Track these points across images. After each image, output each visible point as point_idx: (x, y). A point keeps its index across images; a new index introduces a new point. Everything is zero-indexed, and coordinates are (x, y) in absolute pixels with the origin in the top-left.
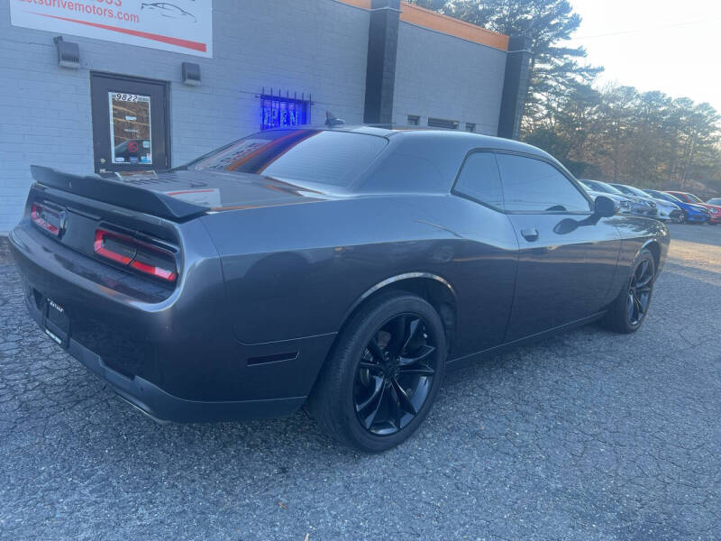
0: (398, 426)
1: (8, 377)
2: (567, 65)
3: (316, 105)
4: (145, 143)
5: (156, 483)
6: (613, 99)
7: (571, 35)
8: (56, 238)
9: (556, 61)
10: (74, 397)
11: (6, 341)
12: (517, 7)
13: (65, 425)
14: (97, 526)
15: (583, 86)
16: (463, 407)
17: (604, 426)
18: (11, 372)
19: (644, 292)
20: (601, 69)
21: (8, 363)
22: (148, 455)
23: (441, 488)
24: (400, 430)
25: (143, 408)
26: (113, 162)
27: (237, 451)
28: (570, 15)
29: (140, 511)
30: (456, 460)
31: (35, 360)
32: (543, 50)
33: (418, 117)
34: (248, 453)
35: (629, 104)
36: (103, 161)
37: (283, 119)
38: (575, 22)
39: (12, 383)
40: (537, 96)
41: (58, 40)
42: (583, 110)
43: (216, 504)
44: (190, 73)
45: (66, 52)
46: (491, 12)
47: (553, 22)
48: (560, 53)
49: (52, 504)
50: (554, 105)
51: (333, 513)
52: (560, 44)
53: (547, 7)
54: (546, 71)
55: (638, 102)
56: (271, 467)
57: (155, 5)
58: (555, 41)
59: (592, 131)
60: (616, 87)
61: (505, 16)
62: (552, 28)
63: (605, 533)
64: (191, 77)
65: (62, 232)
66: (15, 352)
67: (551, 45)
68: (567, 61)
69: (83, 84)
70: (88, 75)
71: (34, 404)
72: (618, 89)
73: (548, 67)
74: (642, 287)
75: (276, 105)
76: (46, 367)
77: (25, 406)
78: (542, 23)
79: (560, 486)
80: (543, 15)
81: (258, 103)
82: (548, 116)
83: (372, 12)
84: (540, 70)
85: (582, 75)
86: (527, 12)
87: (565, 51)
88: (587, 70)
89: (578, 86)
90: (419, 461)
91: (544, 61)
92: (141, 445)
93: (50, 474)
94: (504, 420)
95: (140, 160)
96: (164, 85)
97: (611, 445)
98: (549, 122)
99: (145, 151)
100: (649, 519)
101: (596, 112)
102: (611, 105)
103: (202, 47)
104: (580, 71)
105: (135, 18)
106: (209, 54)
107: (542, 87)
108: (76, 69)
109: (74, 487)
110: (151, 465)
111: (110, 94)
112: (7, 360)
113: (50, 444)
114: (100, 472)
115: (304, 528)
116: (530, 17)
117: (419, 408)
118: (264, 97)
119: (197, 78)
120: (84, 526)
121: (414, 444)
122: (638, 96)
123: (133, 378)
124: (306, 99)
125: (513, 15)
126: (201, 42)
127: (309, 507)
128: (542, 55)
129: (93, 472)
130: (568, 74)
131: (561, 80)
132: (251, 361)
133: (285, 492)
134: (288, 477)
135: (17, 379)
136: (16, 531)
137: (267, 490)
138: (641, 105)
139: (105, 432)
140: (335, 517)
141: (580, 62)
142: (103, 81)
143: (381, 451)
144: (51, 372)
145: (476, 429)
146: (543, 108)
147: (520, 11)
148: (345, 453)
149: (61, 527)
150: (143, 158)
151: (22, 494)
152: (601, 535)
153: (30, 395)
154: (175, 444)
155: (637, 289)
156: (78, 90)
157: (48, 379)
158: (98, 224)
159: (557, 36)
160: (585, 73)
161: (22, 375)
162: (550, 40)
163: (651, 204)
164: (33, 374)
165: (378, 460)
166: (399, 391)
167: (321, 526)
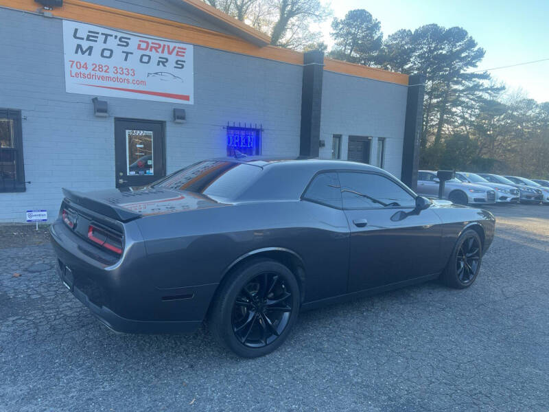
0: (266, 342)
1: (46, 312)
2: (475, 86)
3: (265, 131)
4: (149, 161)
5: (117, 371)
6: (516, 109)
7: (478, 64)
8: (72, 230)
9: (467, 83)
10: (81, 324)
11: (49, 291)
12: (433, 45)
13: (73, 339)
14: (80, 391)
15: (490, 101)
16: (319, 335)
17: (409, 348)
18: (49, 309)
19: (475, 260)
20: (503, 88)
21: (49, 303)
22: (116, 356)
23: (283, 379)
24: (267, 345)
25: (108, 325)
26: (128, 174)
27: (168, 355)
28: (476, 49)
29: (105, 384)
30: (300, 364)
31: (64, 302)
32: (455, 75)
33: (341, 135)
34: (174, 357)
35: (530, 112)
36: (121, 174)
37: (243, 141)
38: (480, 54)
39: (48, 315)
40: (454, 110)
41: (95, 100)
42: (494, 118)
43: (148, 382)
44: (179, 115)
45: (100, 107)
46: (413, 50)
47: (463, 55)
48: (470, 77)
49: (58, 379)
50: (467, 116)
51: (213, 389)
52: (470, 70)
53: (458, 44)
54: (459, 91)
55: (537, 111)
56: (185, 364)
57: (156, 73)
58: (465, 68)
59: (500, 134)
60: (519, 100)
61: (425, 53)
62: (462, 59)
63: (374, 407)
64: (178, 118)
65: (75, 226)
66: (52, 297)
67: (462, 72)
68: (475, 83)
69: (110, 126)
70: (113, 120)
71: (58, 327)
72: (520, 101)
73: (460, 87)
74: (471, 256)
75: (238, 132)
76: (68, 306)
77: (53, 328)
78: (454, 56)
79: (359, 380)
80: (454, 50)
81: (225, 132)
82: (462, 124)
83: (304, 67)
84: (456, 91)
85: (488, 93)
86: (442, 49)
87: (473, 76)
88: (492, 89)
89: (485, 101)
90: (277, 365)
91: (457, 83)
92: (114, 351)
93: (60, 364)
94: (342, 342)
95: (145, 173)
96: (162, 124)
97: (407, 359)
98: (464, 129)
99: (150, 167)
100: (408, 401)
101: (503, 119)
102: (515, 113)
103: (187, 98)
104: (486, 90)
105: (143, 83)
106: (191, 102)
107: (456, 103)
108: (106, 117)
109: (72, 371)
110: (117, 361)
111: (127, 131)
112: (48, 302)
113: (64, 349)
114: (88, 364)
115: (193, 396)
116: (444, 52)
117: (281, 331)
118: (229, 128)
119: (183, 118)
120: (74, 390)
121: (277, 354)
122: (537, 106)
123: (101, 307)
124: (259, 127)
125: (430, 51)
126: (186, 94)
127: (200, 386)
128: (455, 79)
129: (84, 364)
130: (477, 93)
131: (472, 97)
132: (165, 298)
133: (189, 378)
134: (194, 370)
135: (51, 313)
136: (37, 391)
137: (178, 376)
138: (540, 113)
139: (95, 343)
140: (213, 391)
141: (486, 83)
142: (122, 124)
143: (253, 357)
144: (71, 308)
145: (321, 347)
146: (458, 118)
147: (436, 49)
148: (232, 358)
149: (61, 390)
150: (147, 171)
151: (44, 373)
152: (372, 407)
153: (57, 322)
154: (133, 350)
155: (468, 257)
156: (107, 130)
157: (68, 313)
158: (90, 222)
159: (466, 65)
160: (490, 91)
161: (54, 310)
162: (461, 68)
163: (538, 191)
164: (61, 310)
165: (251, 362)
166: (266, 321)
167: (204, 396)
